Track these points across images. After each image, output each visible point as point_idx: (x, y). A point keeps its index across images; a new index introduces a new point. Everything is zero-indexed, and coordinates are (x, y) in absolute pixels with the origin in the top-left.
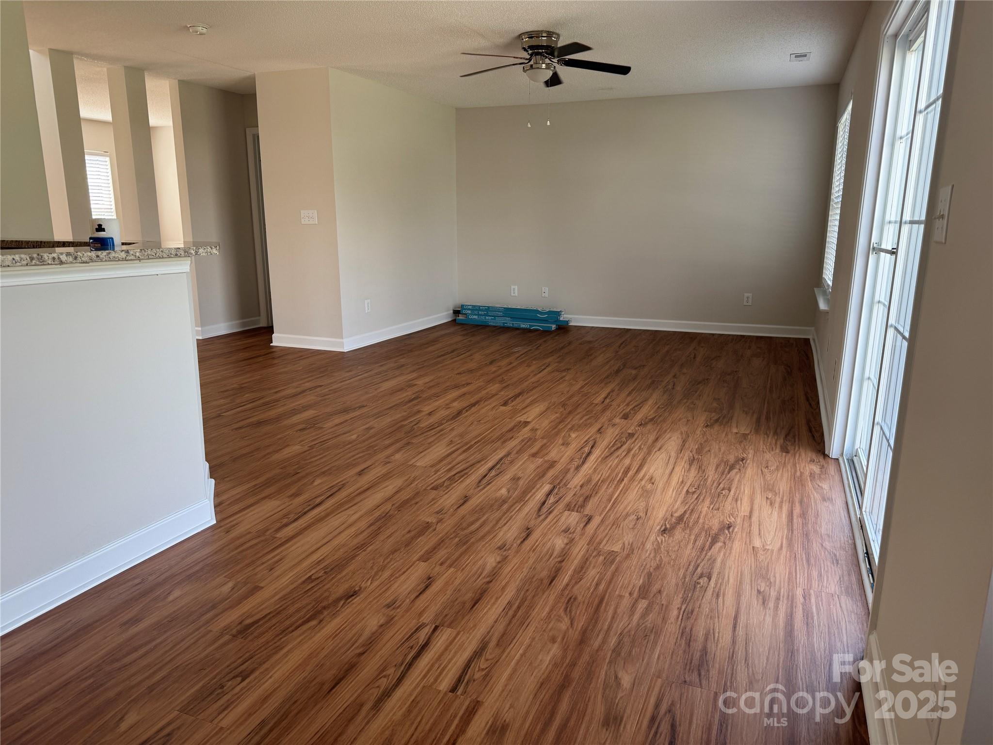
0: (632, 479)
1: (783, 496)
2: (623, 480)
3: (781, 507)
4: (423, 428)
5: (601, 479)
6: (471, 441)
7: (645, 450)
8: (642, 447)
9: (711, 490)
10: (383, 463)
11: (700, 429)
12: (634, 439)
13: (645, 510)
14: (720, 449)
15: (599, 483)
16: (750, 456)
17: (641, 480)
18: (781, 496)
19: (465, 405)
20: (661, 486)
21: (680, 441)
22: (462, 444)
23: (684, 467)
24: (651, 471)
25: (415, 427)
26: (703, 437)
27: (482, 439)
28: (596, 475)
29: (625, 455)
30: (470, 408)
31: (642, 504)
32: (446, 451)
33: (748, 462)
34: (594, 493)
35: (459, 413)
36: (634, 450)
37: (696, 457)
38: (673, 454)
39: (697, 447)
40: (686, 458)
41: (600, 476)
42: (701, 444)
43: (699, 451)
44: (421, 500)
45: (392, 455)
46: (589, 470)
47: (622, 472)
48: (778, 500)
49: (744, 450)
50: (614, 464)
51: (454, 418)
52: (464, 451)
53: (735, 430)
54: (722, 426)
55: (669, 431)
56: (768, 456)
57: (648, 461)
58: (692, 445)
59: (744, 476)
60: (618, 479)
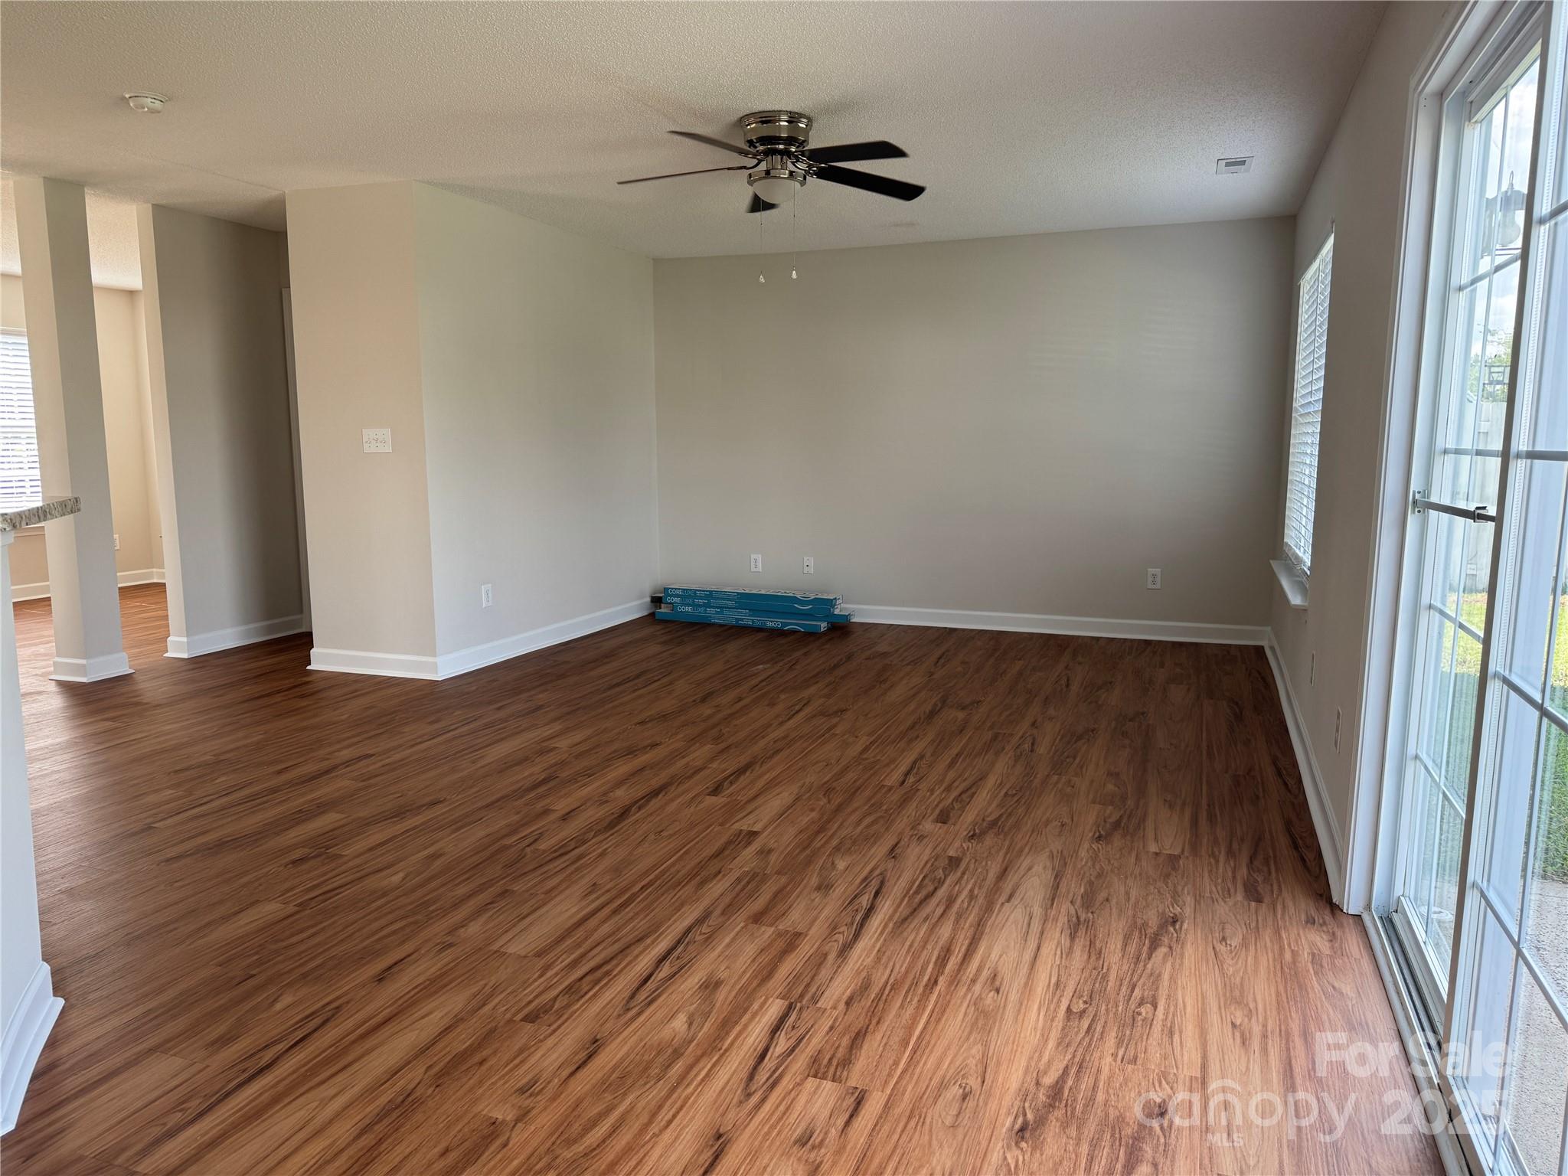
0: (955, 981)
1: (1266, 1019)
2: (936, 982)
3: (1265, 1050)
4: (544, 851)
5: (891, 981)
6: (633, 883)
7: (981, 900)
8: (976, 892)
9: (1117, 1006)
10: (438, 947)
11: (1086, 845)
12: (959, 874)
13: (980, 1069)
14: (1127, 893)
15: (887, 992)
16: (1188, 911)
17: (974, 981)
18: (1261, 1020)
19: (640, 794)
20: (1013, 997)
21: (1049, 876)
22: (614, 892)
23: (1059, 943)
24: (993, 956)
25: (528, 850)
26: (1094, 865)
27: (657, 878)
28: (880, 971)
29: (942, 914)
30: (648, 801)
31: (974, 1051)
32: (578, 911)
33: (1185, 926)
34: (874, 1022)
35: (624, 813)
36: (959, 900)
37: (1083, 917)
38: (1037, 911)
39: (1082, 890)
40: (1063, 919)
41: (888, 972)
42: (1091, 883)
43: (1088, 901)
44: (495, 1053)
45: (463, 925)
46: (867, 956)
47: (934, 959)
48: (1257, 1030)
49: (1175, 896)
50: (918, 939)
51: (611, 825)
52: (615, 912)
53: (1153, 848)
54: (1128, 837)
55: (1027, 850)
56: (1222, 909)
57: (987, 930)
58: (1073, 887)
59: (1181, 964)
60: (926, 978)
